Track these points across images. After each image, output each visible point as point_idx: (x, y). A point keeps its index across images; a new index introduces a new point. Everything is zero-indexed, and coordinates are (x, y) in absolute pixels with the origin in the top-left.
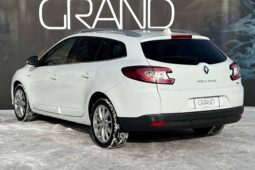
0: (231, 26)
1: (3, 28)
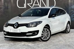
1: (6, 8)
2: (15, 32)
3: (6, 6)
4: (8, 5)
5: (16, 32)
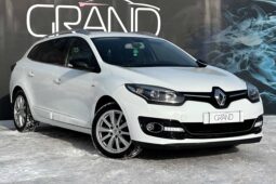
0: (213, 37)
5: (228, 121)
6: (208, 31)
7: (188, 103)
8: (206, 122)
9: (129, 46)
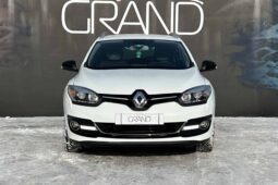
1: (25, 32)
2: (139, 123)
3: (24, 24)
4: (31, 21)
5: (144, 123)
6: (257, 26)
7: (105, 104)
8: (117, 123)
9: (132, 48)
